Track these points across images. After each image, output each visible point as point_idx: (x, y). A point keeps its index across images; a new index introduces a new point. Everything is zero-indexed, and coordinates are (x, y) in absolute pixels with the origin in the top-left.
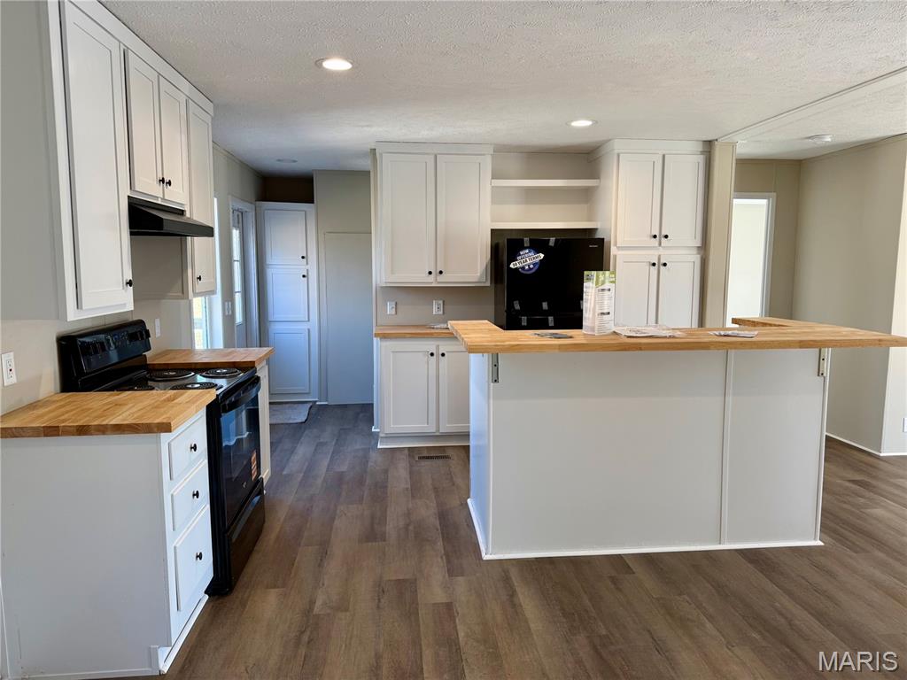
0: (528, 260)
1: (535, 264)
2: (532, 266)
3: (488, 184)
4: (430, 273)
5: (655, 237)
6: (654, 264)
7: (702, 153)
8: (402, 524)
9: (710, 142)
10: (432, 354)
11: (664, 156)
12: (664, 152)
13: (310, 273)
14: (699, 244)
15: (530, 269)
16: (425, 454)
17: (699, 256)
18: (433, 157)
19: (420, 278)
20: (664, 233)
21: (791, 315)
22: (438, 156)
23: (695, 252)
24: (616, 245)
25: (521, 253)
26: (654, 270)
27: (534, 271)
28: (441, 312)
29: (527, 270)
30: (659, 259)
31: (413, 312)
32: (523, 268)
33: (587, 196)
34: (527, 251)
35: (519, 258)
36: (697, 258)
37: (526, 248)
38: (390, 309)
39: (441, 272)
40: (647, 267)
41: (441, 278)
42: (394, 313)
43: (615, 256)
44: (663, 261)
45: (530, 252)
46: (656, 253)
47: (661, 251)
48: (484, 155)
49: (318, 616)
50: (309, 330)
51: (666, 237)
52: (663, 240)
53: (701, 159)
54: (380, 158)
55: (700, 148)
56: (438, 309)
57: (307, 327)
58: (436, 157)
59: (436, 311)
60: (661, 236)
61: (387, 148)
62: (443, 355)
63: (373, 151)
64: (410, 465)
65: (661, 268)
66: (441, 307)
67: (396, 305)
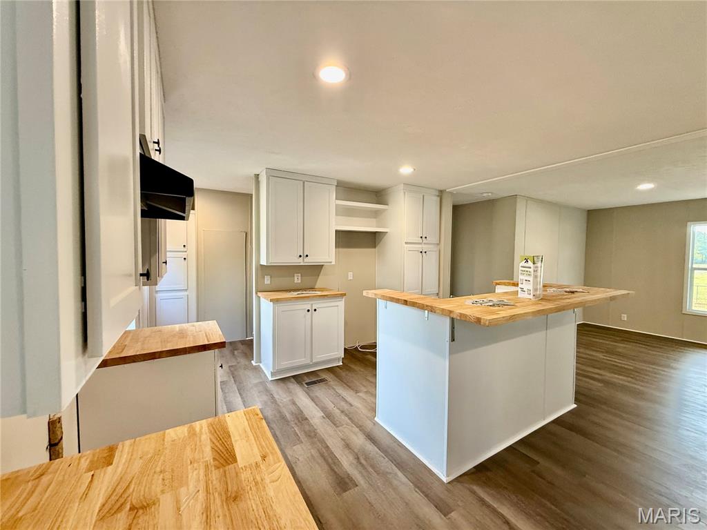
3: (334, 202)
4: (300, 256)
5: (421, 238)
6: (421, 252)
9: (441, 191)
10: (308, 311)
11: (424, 197)
13: (189, 258)
18: (302, 182)
19: (294, 260)
22: (306, 183)
23: (436, 246)
28: (300, 281)
33: (376, 214)
38: (266, 280)
39: (307, 256)
41: (307, 260)
48: (331, 185)
51: (426, 238)
54: (268, 179)
55: (437, 194)
56: (297, 279)
57: (186, 293)
58: (304, 183)
59: (296, 281)
60: (424, 237)
61: (273, 173)
62: (315, 310)
63: (257, 176)
64: (307, 393)
65: (424, 254)
66: (300, 278)
67: (271, 277)
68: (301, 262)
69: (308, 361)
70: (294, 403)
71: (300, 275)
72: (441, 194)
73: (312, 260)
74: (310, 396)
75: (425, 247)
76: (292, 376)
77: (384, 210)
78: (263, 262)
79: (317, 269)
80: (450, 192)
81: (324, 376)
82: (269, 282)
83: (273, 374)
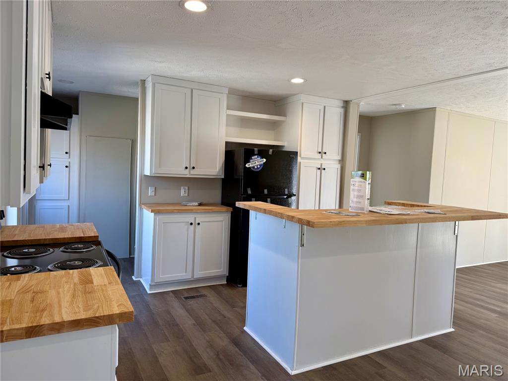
0: (256, 162)
1: (260, 165)
2: (259, 166)
3: (225, 112)
4: (186, 168)
5: (320, 153)
6: (319, 169)
7: (343, 107)
8: (212, 354)
9: (346, 101)
10: (191, 224)
11: (325, 107)
12: (325, 105)
13: (71, 164)
14: (339, 158)
15: (258, 168)
17: (340, 165)
18: (190, 90)
19: (178, 170)
20: (324, 151)
22: (194, 91)
23: (338, 163)
24: (300, 156)
25: (253, 158)
26: (319, 171)
27: (260, 169)
28: (187, 195)
29: (256, 169)
30: (321, 166)
31: (167, 194)
32: (254, 167)
33: (274, 126)
34: (256, 157)
35: (251, 161)
36: (339, 166)
37: (255, 155)
38: (151, 191)
39: (194, 168)
40: (316, 170)
41: (193, 172)
42: (153, 195)
43: (300, 163)
44: (323, 167)
45: (258, 157)
46: (320, 162)
47: (322, 161)
48: (222, 93)
50: (68, 206)
51: (325, 153)
52: (324, 155)
53: (342, 110)
54: (154, 85)
56: (184, 192)
58: (192, 90)
59: (183, 194)
61: (159, 80)
62: (199, 224)
64: (183, 305)
67: (155, 189)
68: (187, 174)
69: (188, 276)
70: (168, 312)
71: (187, 188)
73: (199, 173)
74: (185, 308)
76: (171, 291)
77: (282, 122)
78: (147, 172)
80: (356, 103)
81: (204, 292)
83: (151, 287)
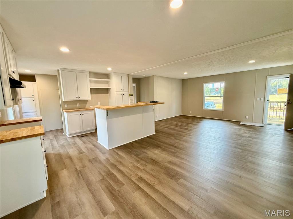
3: (89, 79)
4: (77, 97)
8: (86, 149)
10: (80, 115)
11: (122, 76)
13: (36, 100)
14: (128, 91)
16: (81, 136)
19: (74, 98)
21: (140, 101)
23: (128, 93)
33: (107, 82)
41: (79, 98)
48: (87, 73)
49: (79, 170)
53: (127, 77)
54: (62, 72)
55: (127, 75)
56: (78, 105)
57: (36, 113)
58: (76, 72)
59: (78, 106)
60: (122, 90)
61: (63, 70)
62: (83, 114)
63: (58, 70)
64: (80, 139)
65: (123, 95)
66: (79, 105)
67: (68, 105)
68: (77, 99)
69: (82, 131)
70: (74, 141)
71: (79, 104)
72: (128, 75)
73: (82, 98)
75: (123, 93)
76: (76, 136)
77: (109, 81)
78: (63, 100)
79: (85, 102)
80: (131, 75)
82: (67, 107)
83: (69, 135)
